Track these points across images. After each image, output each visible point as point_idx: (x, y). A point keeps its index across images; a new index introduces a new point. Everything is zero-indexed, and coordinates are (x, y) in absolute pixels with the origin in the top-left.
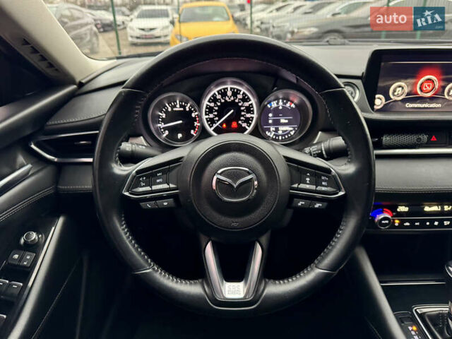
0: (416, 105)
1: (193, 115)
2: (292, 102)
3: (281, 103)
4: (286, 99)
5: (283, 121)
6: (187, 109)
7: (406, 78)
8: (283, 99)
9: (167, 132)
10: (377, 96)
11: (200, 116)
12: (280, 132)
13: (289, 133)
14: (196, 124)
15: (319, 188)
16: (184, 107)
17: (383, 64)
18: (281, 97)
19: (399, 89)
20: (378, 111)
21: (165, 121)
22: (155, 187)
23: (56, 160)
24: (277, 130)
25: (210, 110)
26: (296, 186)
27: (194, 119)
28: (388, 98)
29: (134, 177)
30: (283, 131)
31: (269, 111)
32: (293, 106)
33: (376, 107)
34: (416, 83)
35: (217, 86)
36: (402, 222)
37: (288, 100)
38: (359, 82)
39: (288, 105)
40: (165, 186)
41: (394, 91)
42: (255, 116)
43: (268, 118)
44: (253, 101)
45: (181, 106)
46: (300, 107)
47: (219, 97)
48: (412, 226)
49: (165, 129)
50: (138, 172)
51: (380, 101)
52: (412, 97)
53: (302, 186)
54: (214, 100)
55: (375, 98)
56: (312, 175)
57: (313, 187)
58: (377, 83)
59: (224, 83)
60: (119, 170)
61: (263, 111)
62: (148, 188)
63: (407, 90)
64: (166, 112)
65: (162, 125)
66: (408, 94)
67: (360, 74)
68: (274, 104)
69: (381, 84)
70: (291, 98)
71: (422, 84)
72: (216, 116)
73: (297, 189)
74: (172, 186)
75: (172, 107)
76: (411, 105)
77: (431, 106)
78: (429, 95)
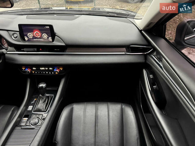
0: (37, 40)
10: (25, 37)
19: (30, 35)
28: (28, 38)
33: (26, 40)
36: (35, 72)
38: (18, 33)
48: (38, 73)
58: (23, 33)
66: (33, 36)
67: (18, 30)
76: (35, 40)
77: (41, 40)
78: (39, 37)
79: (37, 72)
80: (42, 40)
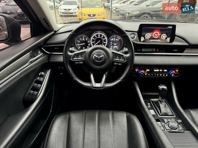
1: (88, 42)
2: (118, 39)
3: (114, 39)
4: (116, 38)
5: (115, 44)
6: (86, 40)
7: (150, 32)
8: (115, 38)
9: (80, 47)
10: (142, 37)
11: (90, 42)
12: (114, 48)
13: (117, 48)
14: (89, 44)
15: (120, 60)
16: (85, 39)
17: (143, 28)
18: (114, 37)
19: (148, 35)
20: (142, 42)
21: (79, 43)
22: (78, 58)
23: (49, 53)
24: (113, 47)
25: (93, 40)
26: (114, 59)
27: (88, 43)
28: (145, 38)
29: (73, 56)
30: (115, 48)
31: (111, 41)
32: (118, 40)
33: (141, 41)
34: (153, 34)
35: (95, 33)
36: (148, 74)
37: (117, 38)
38: (136, 33)
39: (116, 40)
40: (81, 58)
41: (147, 36)
42: (106, 43)
43: (110, 43)
44: (106, 38)
45: (84, 39)
46: (120, 40)
47: (96, 36)
49: (80, 46)
50: (74, 54)
51: (142, 39)
52: (152, 38)
53: (116, 59)
54: (94, 37)
55: (141, 38)
56: (119, 57)
57: (119, 60)
58: (141, 33)
59: (98, 32)
60: (70, 54)
61: (109, 41)
62: (77, 59)
63: (150, 36)
64: (80, 41)
65: (79, 45)
66: (151, 37)
67: (137, 31)
68: (112, 39)
69: (143, 34)
70: (118, 38)
71: (154, 34)
72: (95, 42)
73: (115, 60)
74: (83, 58)
75: (82, 39)
76: (152, 40)
77: (157, 41)
78: (157, 37)
79: (151, 74)
80: (160, 41)
